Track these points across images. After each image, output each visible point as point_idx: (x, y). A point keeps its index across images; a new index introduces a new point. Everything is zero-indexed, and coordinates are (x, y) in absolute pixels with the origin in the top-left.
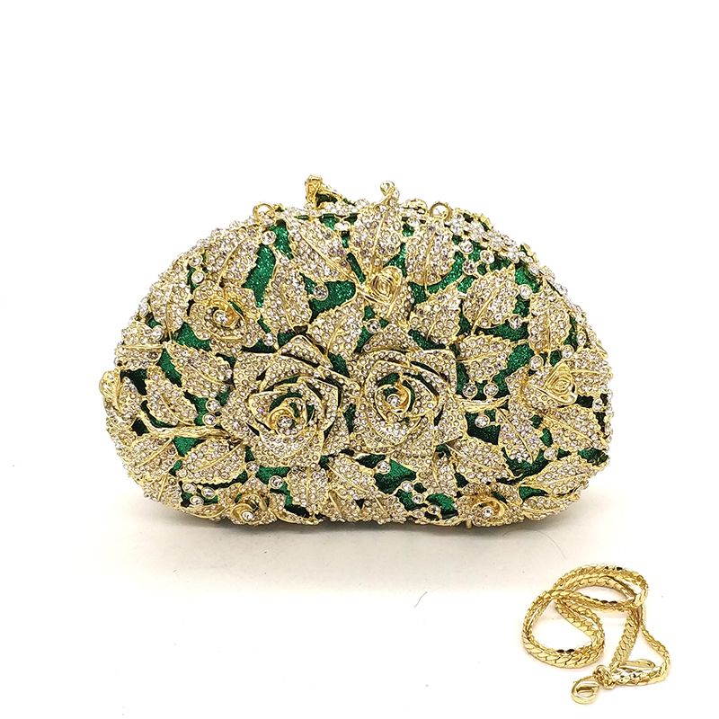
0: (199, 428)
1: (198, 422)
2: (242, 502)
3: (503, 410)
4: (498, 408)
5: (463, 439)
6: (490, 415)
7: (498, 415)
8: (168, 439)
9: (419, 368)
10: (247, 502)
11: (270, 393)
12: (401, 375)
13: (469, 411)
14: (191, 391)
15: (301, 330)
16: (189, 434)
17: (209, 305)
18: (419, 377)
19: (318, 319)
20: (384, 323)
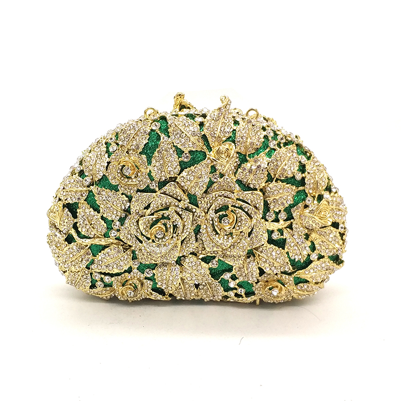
0: (106, 239)
1: (106, 236)
2: (128, 285)
3: (288, 229)
4: (285, 228)
5: (265, 245)
6: (281, 231)
7: (285, 231)
8: (87, 246)
9: (241, 202)
10: (130, 284)
11: (152, 217)
12: (230, 206)
13: (269, 229)
14: (105, 216)
15: (173, 179)
16: (100, 242)
17: (119, 164)
18: (241, 208)
19: (184, 172)
20: (222, 175)
